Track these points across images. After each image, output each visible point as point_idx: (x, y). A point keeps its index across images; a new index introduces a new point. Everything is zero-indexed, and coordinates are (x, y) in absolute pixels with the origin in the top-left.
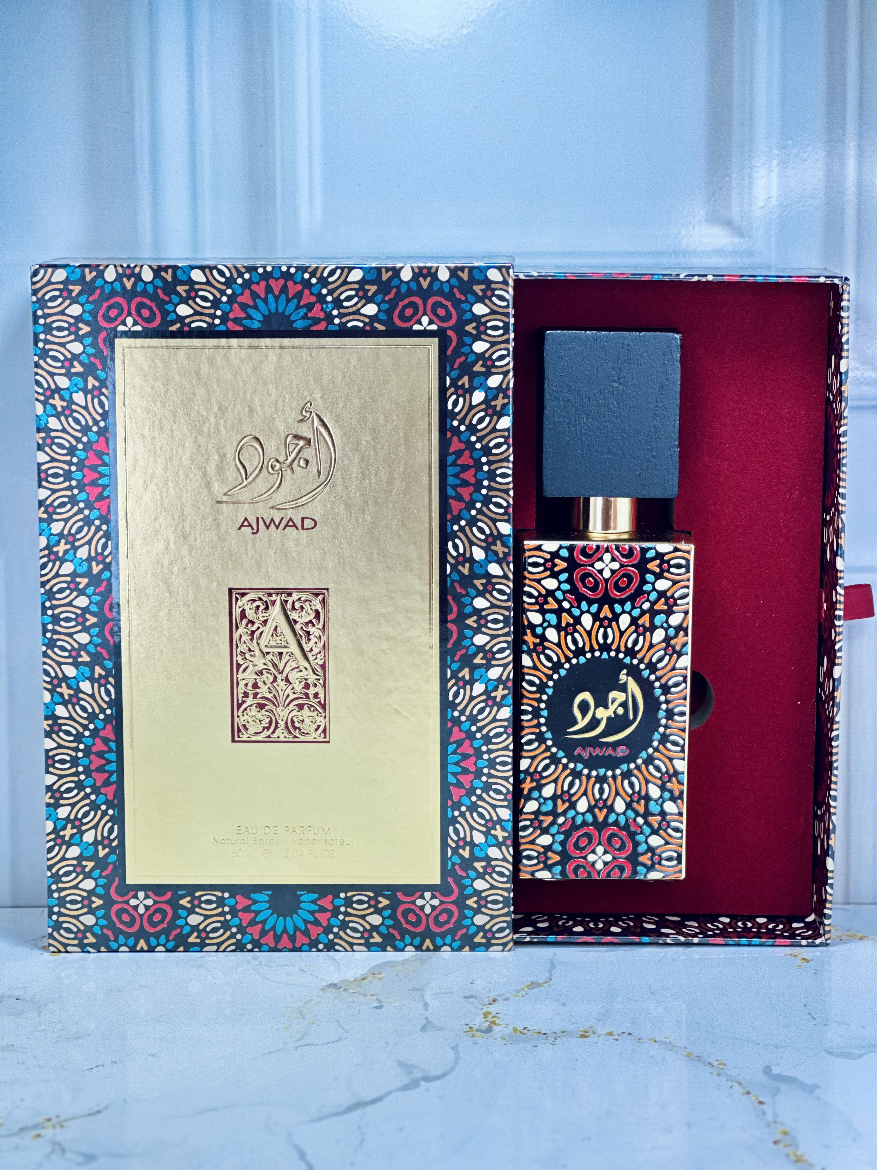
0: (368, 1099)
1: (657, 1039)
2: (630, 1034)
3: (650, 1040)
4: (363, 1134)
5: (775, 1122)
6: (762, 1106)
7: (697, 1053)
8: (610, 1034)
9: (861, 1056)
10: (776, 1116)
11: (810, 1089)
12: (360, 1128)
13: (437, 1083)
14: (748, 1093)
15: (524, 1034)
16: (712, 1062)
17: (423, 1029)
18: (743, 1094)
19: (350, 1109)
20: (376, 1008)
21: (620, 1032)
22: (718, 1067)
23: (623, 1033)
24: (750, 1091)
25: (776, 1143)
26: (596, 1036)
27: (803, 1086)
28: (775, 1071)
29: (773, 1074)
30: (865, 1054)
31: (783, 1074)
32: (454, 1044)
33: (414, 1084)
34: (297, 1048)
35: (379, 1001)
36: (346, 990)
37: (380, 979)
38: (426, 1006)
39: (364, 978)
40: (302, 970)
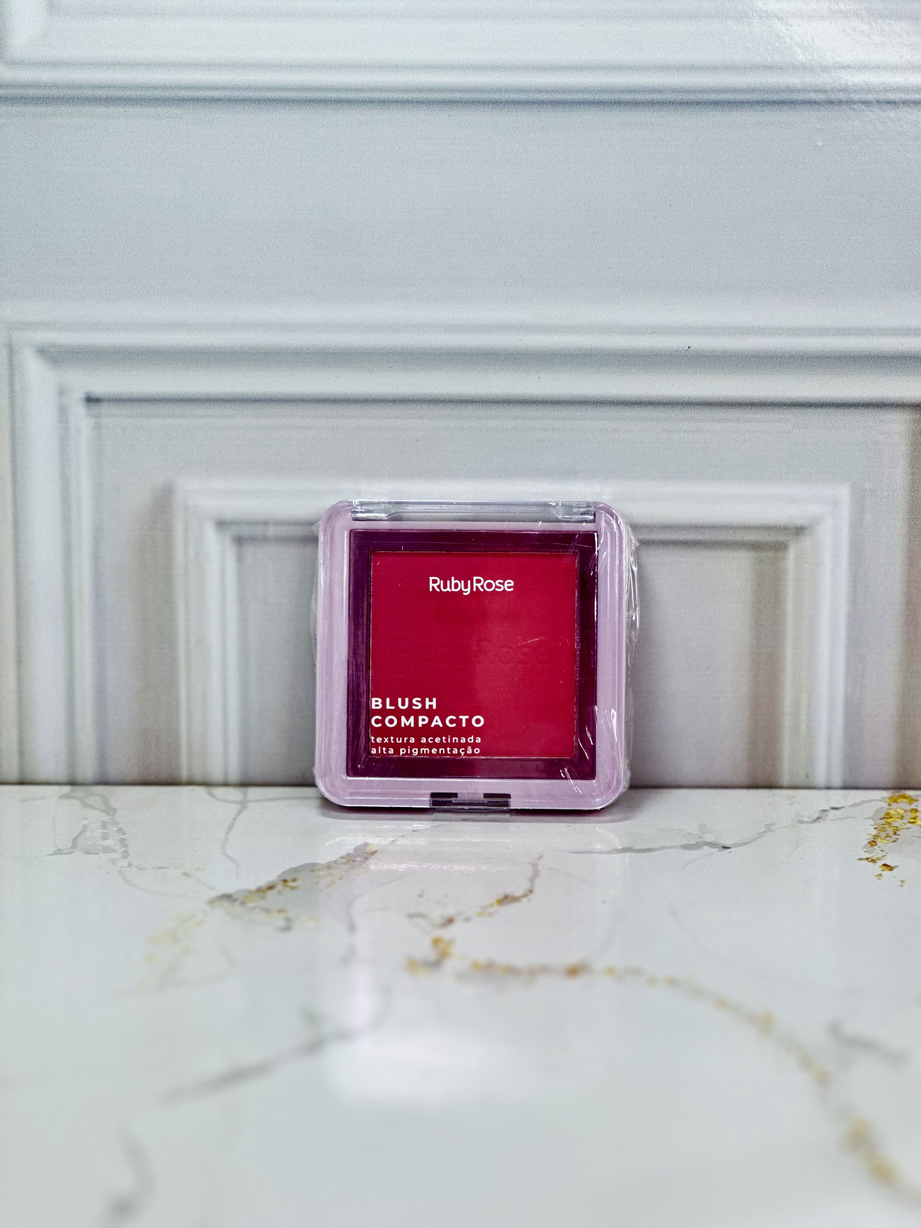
7: (732, 1002)
8: (610, 971)
11: (897, 1059)
15: (488, 970)
19: (223, 1082)
20: (283, 929)
26: (590, 972)
27: (886, 1054)
28: (847, 1030)
29: (843, 1036)
31: (858, 1035)
35: (288, 920)
36: (243, 903)
37: (293, 888)
38: (352, 928)
39: (271, 887)
40: (186, 874)
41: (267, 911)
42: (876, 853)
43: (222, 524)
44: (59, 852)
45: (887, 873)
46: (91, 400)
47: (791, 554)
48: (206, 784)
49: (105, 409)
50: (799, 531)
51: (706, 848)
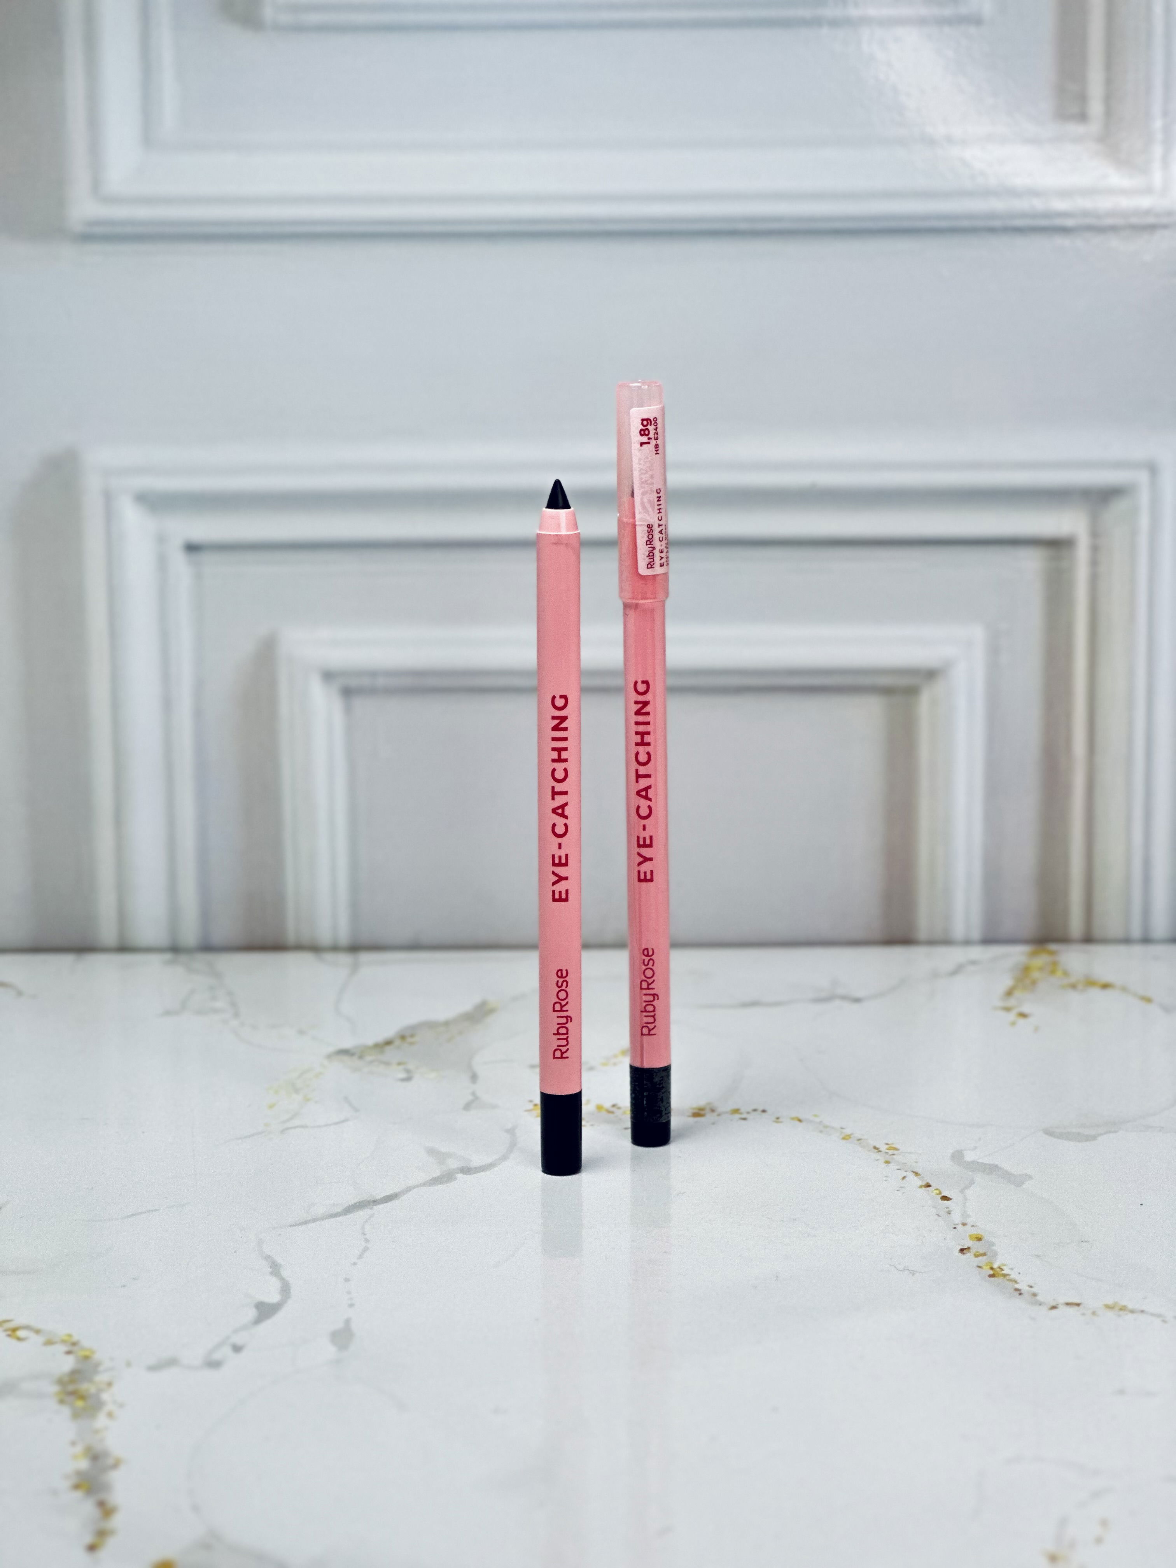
0: (378, 1197)
1: (801, 1117)
2: (764, 1111)
3: (793, 1119)
4: (367, 1240)
5: (964, 1224)
6: (946, 1202)
7: (858, 1135)
8: (736, 1111)
9: (1094, 1138)
10: (965, 1214)
11: (1017, 1181)
12: (364, 1234)
13: (482, 1174)
14: (928, 1186)
15: (612, 1112)
16: (877, 1146)
17: (467, 1107)
18: (921, 1187)
19: (349, 1210)
20: (403, 1080)
21: (750, 1109)
22: (887, 1153)
23: (755, 1110)
24: (931, 1183)
25: (962, 1250)
26: (715, 1114)
27: (1007, 1176)
28: (969, 1157)
29: (965, 1161)
30: (1101, 1134)
31: (980, 1161)
32: (509, 1126)
33: (447, 1177)
34: (283, 1132)
35: (408, 1071)
36: (361, 1057)
37: (412, 1044)
38: (474, 1078)
39: (388, 1043)
40: (301, 1032)
41: (387, 1064)
42: (1012, 1002)
43: (328, 676)
44: (168, 1013)
45: (1022, 1021)
46: (192, 548)
47: (925, 699)
48: (315, 948)
49: (207, 558)
50: (931, 674)
51: (837, 1003)
